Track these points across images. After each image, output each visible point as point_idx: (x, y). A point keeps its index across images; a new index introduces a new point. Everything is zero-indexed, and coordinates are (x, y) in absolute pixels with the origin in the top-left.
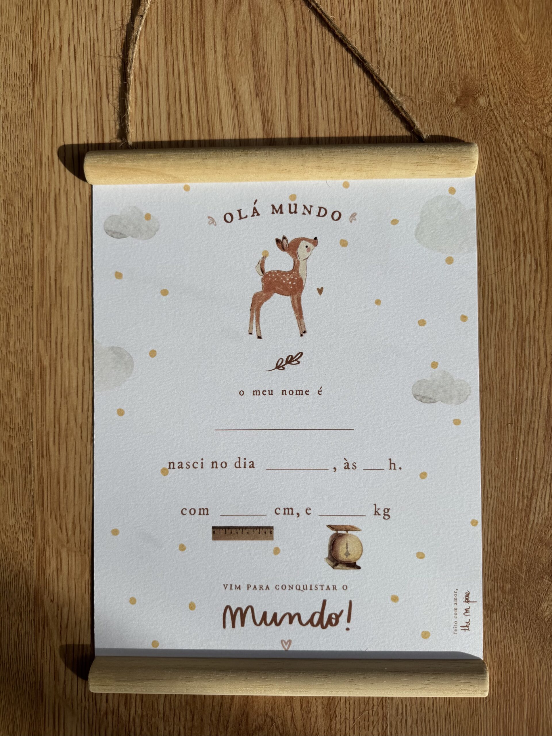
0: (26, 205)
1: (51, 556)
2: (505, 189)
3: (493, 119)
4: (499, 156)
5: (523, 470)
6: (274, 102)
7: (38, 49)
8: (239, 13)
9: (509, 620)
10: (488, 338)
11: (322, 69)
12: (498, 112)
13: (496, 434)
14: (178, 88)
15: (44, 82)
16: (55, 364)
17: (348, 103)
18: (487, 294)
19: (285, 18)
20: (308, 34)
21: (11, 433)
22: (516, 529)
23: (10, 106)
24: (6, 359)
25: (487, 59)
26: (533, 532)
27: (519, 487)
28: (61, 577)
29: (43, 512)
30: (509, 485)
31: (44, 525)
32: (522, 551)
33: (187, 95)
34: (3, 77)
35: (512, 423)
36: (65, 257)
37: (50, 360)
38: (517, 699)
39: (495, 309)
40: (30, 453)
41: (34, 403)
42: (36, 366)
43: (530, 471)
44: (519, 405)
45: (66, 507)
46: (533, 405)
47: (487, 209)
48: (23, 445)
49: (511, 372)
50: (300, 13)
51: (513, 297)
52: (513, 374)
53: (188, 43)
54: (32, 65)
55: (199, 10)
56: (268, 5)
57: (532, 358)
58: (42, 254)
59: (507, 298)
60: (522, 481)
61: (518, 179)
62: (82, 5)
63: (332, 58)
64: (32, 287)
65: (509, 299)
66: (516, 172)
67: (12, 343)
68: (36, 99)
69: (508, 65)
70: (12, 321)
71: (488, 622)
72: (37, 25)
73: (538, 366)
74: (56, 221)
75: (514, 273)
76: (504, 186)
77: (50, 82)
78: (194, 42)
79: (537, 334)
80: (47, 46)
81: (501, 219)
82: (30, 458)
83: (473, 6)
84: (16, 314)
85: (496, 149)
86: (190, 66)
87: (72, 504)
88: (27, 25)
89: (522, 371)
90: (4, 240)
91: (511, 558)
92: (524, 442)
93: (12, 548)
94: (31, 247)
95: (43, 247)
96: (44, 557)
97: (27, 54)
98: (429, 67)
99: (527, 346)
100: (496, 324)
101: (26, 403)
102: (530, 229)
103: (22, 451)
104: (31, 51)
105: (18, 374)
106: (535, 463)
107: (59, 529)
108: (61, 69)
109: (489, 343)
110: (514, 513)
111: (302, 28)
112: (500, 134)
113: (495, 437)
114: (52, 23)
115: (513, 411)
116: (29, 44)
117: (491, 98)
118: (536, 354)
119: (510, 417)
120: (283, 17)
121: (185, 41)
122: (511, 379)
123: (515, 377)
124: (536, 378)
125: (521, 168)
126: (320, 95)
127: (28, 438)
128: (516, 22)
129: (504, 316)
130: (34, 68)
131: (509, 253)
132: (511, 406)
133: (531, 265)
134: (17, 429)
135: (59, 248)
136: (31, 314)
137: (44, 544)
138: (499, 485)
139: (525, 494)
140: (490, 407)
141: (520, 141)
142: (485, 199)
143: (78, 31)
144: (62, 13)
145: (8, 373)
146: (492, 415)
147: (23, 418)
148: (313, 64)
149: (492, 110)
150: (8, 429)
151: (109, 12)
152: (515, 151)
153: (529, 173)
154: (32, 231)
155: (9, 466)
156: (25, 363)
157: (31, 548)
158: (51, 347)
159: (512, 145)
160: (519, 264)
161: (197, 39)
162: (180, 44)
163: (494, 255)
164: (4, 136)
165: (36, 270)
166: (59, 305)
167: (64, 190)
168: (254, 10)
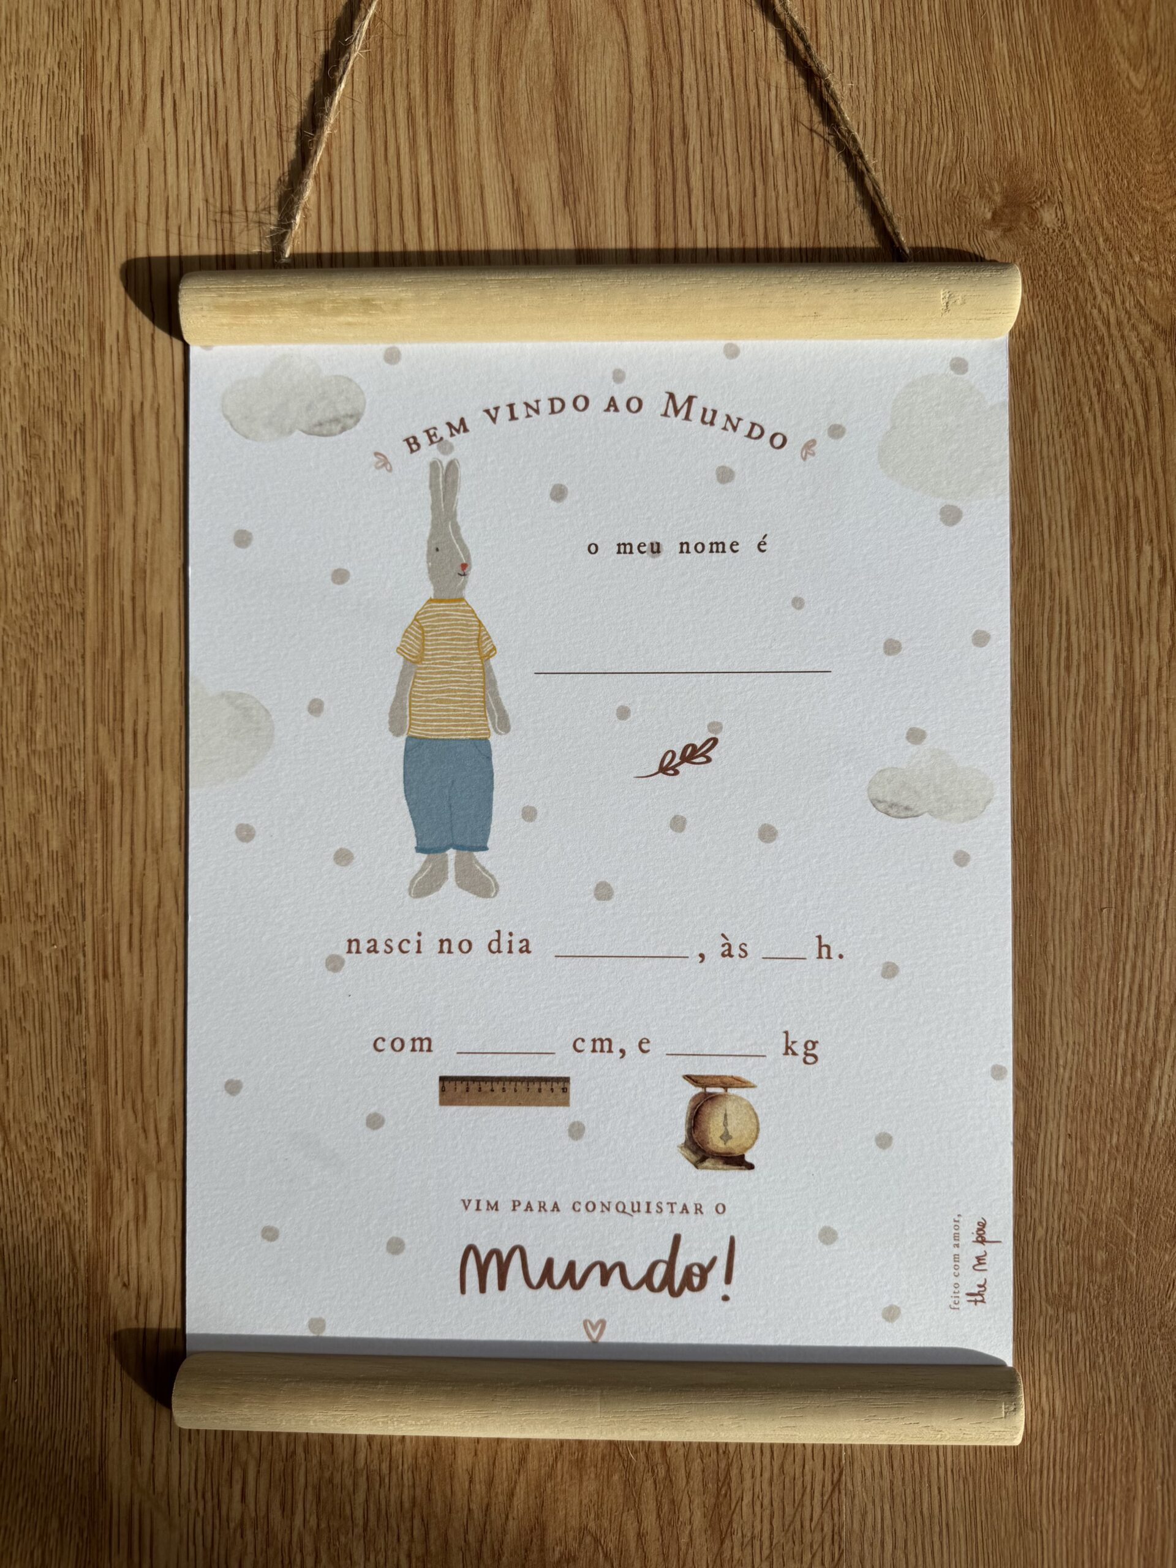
0: (71, 437)
1: (124, 1189)
2: (1097, 406)
3: (1072, 254)
4: (1084, 335)
5: (1135, 1008)
6: (601, 218)
7: (96, 105)
8: (526, 27)
9: (1104, 1328)
10: (1059, 723)
11: (705, 150)
12: (1083, 240)
13: (1077, 930)
14: (395, 186)
15: (108, 175)
16: (133, 778)
17: (761, 221)
18: (1057, 629)
19: (626, 38)
20: (675, 71)
21: (39, 925)
22: (1118, 1134)
23: (36, 225)
24: (26, 768)
25: (1058, 126)
26: (1156, 1139)
27: (1126, 1043)
28: (144, 1234)
29: (105, 1095)
30: (1104, 1038)
31: (108, 1123)
32: (1132, 1179)
33: (415, 202)
34: (20, 163)
35: (1110, 908)
36: (153, 549)
37: (122, 771)
38: (1118, 1495)
39: (1075, 663)
40: (78, 969)
41: (88, 863)
42: (91, 783)
43: (1148, 1010)
44: (1126, 868)
45: (155, 1084)
46: (1154, 868)
47: (1058, 448)
48: (64, 951)
49: (1109, 798)
50: (659, 27)
51: (1114, 637)
52: (1113, 802)
53: (418, 90)
54: (83, 136)
55: (441, 20)
56: (589, 9)
57: (1152, 766)
58: (105, 543)
59: (1101, 640)
60: (1132, 1032)
61: (1124, 383)
62: (191, 9)
63: (727, 123)
64: (83, 614)
65: (1105, 641)
66: (1120, 368)
67: (39, 733)
68: (91, 211)
69: (1102, 140)
70: (40, 687)
71: (1057, 1331)
72: (94, 50)
73: (1167, 784)
74: (135, 472)
75: (1115, 586)
76: (1095, 398)
77: (121, 174)
78: (431, 88)
79: (1164, 715)
80: (116, 97)
81: (1088, 471)
82: (78, 979)
83: (1029, 12)
84: (49, 672)
85: (1079, 319)
86: (422, 140)
87: (170, 1078)
88: (72, 52)
89: (1131, 796)
90: (23, 513)
91: (1108, 1196)
92: (1136, 948)
93: (41, 1172)
94: (81, 528)
95: (107, 528)
96: (109, 1192)
97: (72, 115)
98: (935, 144)
99: (1143, 743)
100: (1076, 695)
101: (71, 862)
102: (1151, 491)
103: (61, 964)
104: (82, 107)
105: (53, 800)
106: (1159, 992)
107: (141, 1131)
108: (145, 147)
109: (1062, 735)
110: (1113, 1101)
111: (662, 59)
112: (1086, 285)
113: (1074, 937)
114: (125, 48)
115: (1112, 881)
116: (77, 92)
117: (1068, 210)
118: (1162, 758)
119: (1105, 895)
120: (621, 36)
121: (412, 86)
122: (1108, 811)
123: (1116, 809)
124: (1162, 811)
125: (1131, 360)
126: (701, 203)
127: (73, 936)
128: (1122, 48)
129: (1095, 677)
130: (87, 144)
131: (1104, 542)
132: (1109, 870)
133: (1151, 568)
134: (50, 918)
135: (140, 530)
136: (81, 671)
137: (108, 1165)
138: (1082, 1040)
139: (1139, 1058)
140: (1063, 873)
141: (1130, 303)
142: (1055, 427)
143: (183, 65)
144: (147, 26)
145: (32, 797)
146: (1068, 890)
147: (64, 895)
148: (685, 136)
149: (1069, 235)
150: (33, 918)
151: (247, 24)
152: (1119, 323)
153: (1149, 372)
154: (83, 493)
155: (35, 997)
156: (68, 776)
157: (81, 1172)
158: (123, 742)
159: (1112, 311)
160: (1127, 568)
161: (437, 83)
162: (400, 94)
163: (1072, 548)
164: (23, 289)
165: (91, 578)
166: (140, 652)
167: (152, 406)
168: (559, 20)
